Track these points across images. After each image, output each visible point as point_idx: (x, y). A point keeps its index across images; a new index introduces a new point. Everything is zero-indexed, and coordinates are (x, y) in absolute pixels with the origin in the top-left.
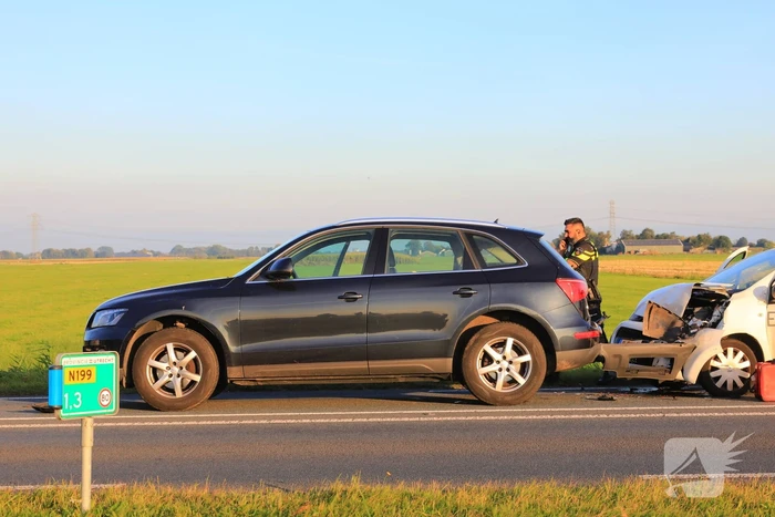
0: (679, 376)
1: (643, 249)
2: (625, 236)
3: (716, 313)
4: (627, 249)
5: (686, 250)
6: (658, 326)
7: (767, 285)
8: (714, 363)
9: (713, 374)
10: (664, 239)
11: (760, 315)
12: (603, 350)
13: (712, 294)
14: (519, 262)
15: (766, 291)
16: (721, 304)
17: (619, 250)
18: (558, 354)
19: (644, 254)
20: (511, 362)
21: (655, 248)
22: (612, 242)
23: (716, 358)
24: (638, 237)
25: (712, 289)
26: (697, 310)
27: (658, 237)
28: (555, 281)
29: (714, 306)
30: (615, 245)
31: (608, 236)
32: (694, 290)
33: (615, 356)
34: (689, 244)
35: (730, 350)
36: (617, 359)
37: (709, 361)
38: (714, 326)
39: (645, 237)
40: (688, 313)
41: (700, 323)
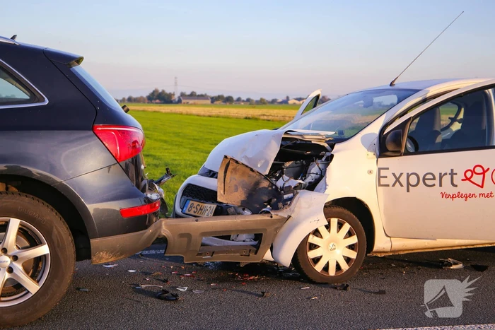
0: (268, 256)
1: (191, 102)
2: (183, 95)
3: (314, 169)
4: (183, 101)
5: (212, 102)
6: (236, 190)
7: (377, 132)
8: (313, 240)
9: (312, 254)
10: (202, 97)
11: (370, 172)
12: (165, 227)
13: (307, 145)
14: (34, 97)
15: (376, 141)
16: (320, 158)
17: (179, 102)
18: (94, 242)
19: (191, 104)
20: (15, 258)
21: (197, 101)
22: (176, 97)
23: (316, 233)
24: (189, 96)
25: (307, 138)
26: (288, 164)
27: (198, 96)
28: (93, 129)
29: (310, 160)
30: (177, 100)
31: (174, 95)
32: (284, 139)
33: (182, 236)
34: (214, 100)
35: (334, 221)
36: (186, 239)
37: (307, 237)
38: (312, 187)
39: (193, 95)
40: (277, 169)
41: (293, 183)
